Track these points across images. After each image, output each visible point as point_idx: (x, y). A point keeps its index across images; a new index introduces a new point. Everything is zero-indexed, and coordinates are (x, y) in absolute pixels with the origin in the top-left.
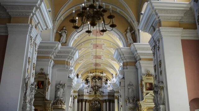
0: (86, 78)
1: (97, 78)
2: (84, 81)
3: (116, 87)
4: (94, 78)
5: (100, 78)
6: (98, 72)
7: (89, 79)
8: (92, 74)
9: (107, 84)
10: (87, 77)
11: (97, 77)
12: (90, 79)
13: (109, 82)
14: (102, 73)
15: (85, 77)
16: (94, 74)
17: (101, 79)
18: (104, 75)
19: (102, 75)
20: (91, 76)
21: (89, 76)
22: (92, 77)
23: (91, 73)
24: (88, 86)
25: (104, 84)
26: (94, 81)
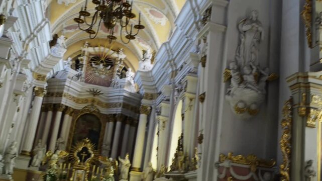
0: (75, 56)
1: (102, 62)
2: (70, 59)
3: (150, 84)
4: (96, 59)
5: (110, 62)
6: (109, 48)
7: (82, 60)
8: (91, 50)
9: (125, 77)
10: (80, 56)
11: (103, 59)
12: (85, 60)
13: (130, 74)
14: (118, 52)
15: (74, 54)
16: (97, 49)
17: (112, 66)
18: (122, 56)
19: (115, 55)
20: (90, 54)
21: (84, 52)
22: (91, 57)
23: (89, 45)
24: (78, 76)
25: (118, 78)
26: (94, 66)
